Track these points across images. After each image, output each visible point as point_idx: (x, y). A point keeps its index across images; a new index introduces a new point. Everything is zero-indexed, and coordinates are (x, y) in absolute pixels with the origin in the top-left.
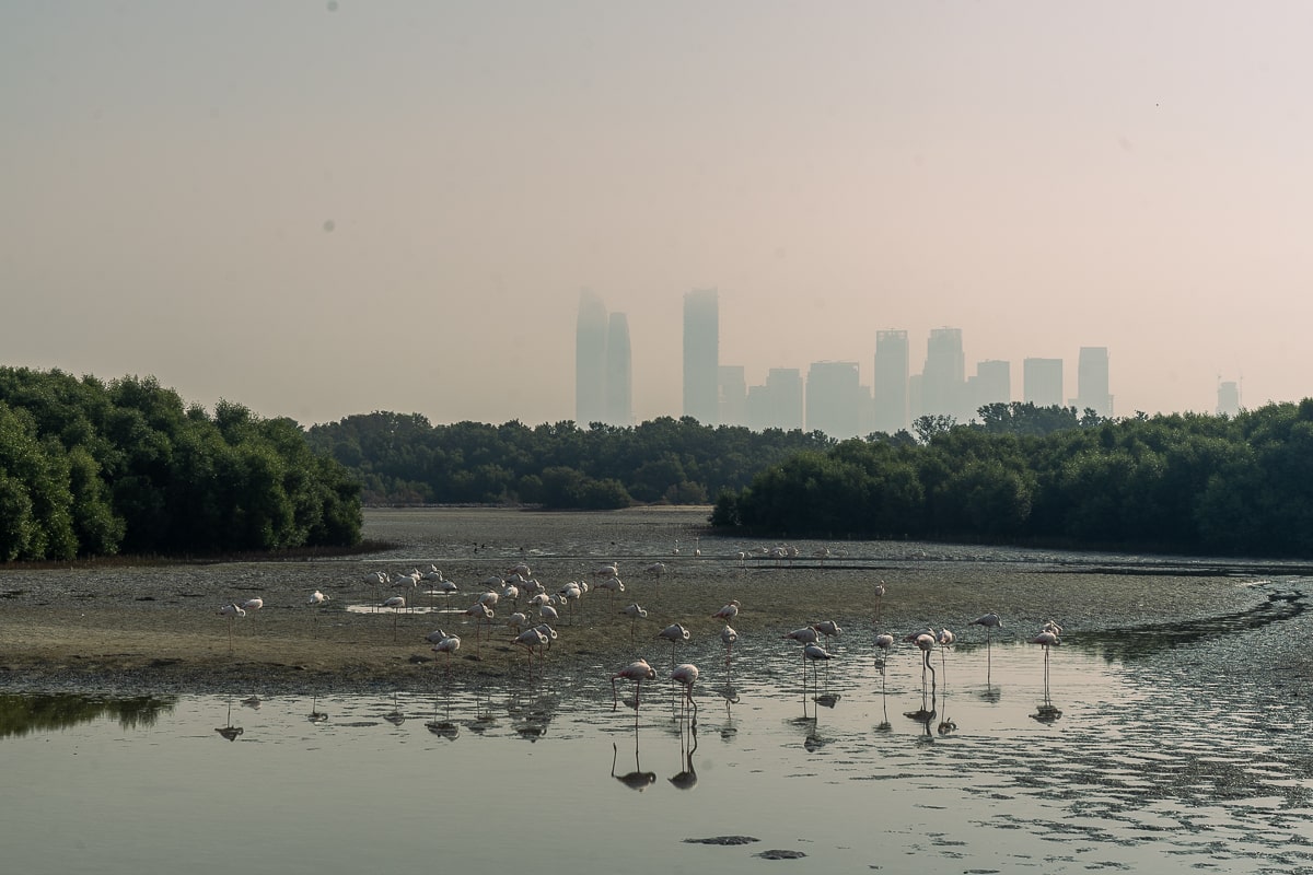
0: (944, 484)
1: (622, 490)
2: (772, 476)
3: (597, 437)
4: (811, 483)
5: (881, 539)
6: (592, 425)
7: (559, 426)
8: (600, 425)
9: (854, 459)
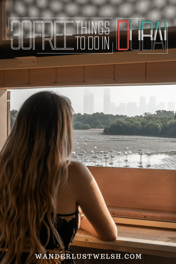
0: (145, 125)
1: (89, 126)
2: (114, 124)
3: (85, 116)
4: (121, 125)
5: (133, 135)
6: (84, 114)
7: (78, 114)
8: (85, 114)
9: (129, 121)
